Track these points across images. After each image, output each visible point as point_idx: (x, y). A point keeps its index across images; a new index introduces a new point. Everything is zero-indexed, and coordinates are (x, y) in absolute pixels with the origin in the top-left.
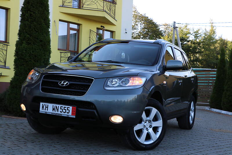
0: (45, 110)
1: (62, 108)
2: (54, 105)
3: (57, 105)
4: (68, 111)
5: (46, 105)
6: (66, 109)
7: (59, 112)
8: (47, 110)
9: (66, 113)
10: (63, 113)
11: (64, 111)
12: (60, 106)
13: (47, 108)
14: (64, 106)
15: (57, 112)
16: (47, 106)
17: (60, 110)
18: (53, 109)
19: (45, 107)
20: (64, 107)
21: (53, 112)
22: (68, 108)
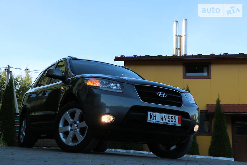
0: (154, 119)
1: (169, 117)
2: (162, 114)
3: (165, 115)
4: (175, 120)
5: (154, 114)
6: (173, 118)
7: (167, 122)
8: (156, 120)
9: (173, 122)
10: (170, 122)
11: (172, 120)
12: (167, 115)
13: (155, 118)
14: (171, 115)
15: (165, 121)
16: (155, 116)
17: (167, 119)
18: (162, 119)
19: (153, 116)
20: (172, 117)
21: (162, 121)
22: (175, 117)
